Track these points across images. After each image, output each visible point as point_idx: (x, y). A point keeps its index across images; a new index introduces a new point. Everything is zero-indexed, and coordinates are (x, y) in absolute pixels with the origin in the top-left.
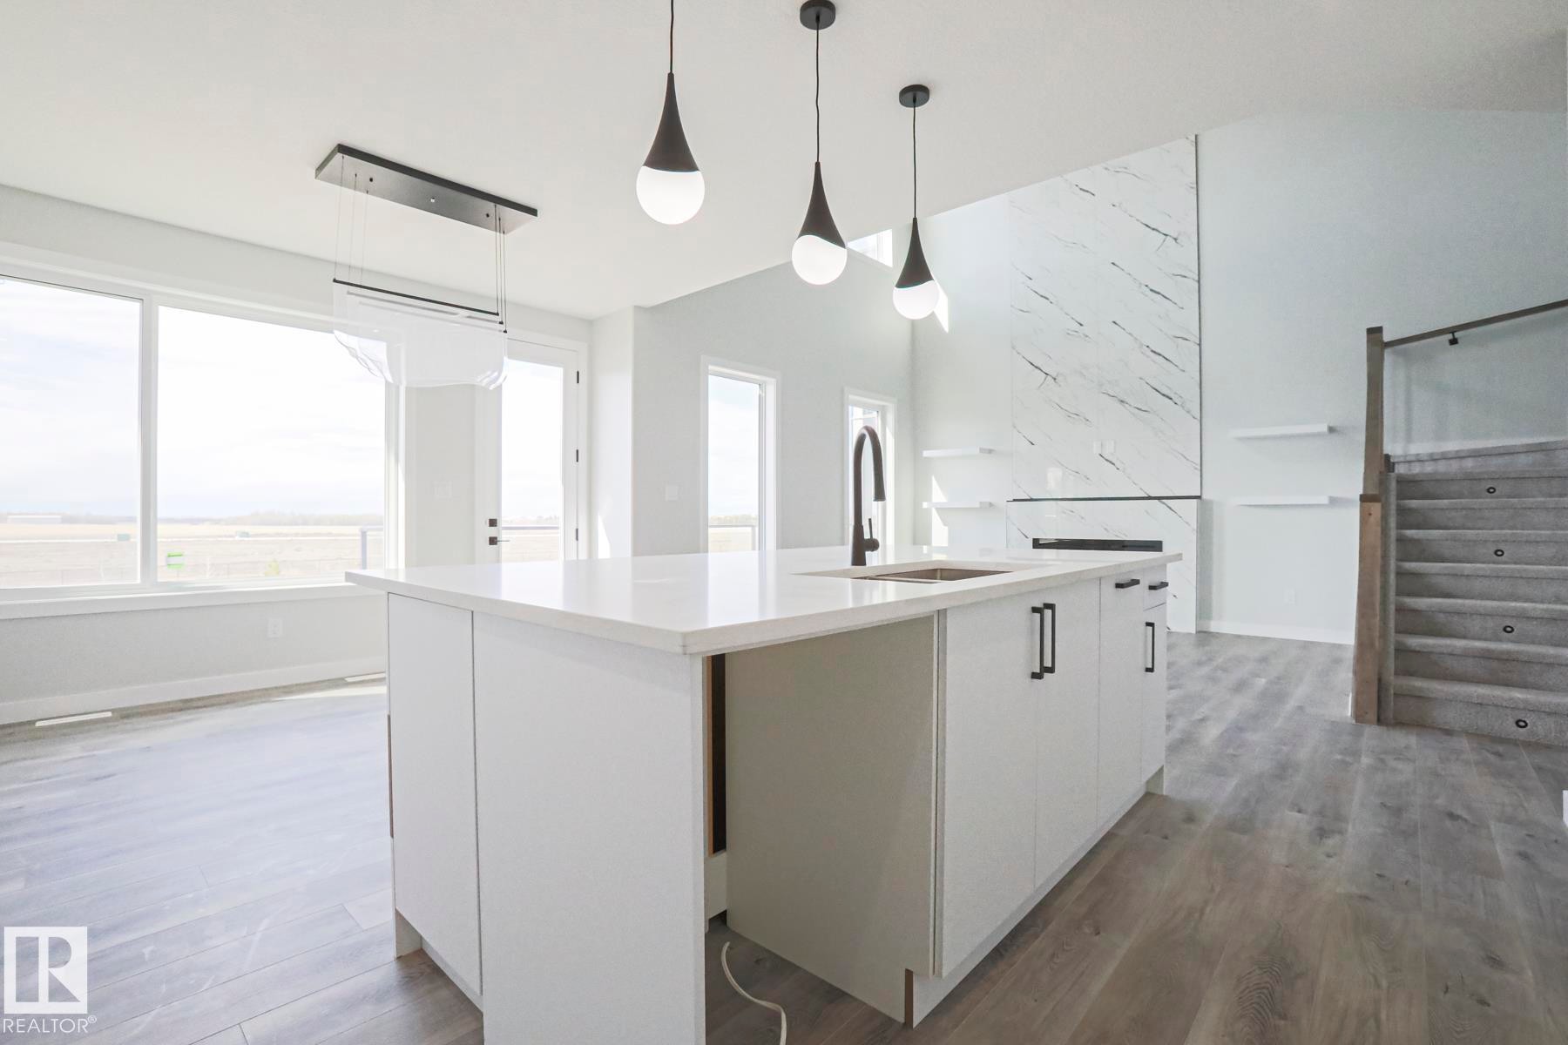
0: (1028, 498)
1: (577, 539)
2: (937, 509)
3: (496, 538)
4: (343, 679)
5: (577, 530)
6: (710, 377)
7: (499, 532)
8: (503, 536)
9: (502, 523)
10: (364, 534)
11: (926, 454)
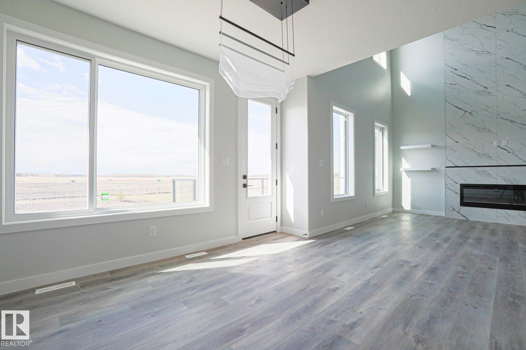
0: (454, 166)
1: (277, 185)
2: (405, 171)
3: (246, 184)
4: (183, 256)
5: (277, 180)
6: (333, 113)
7: (247, 181)
8: (249, 183)
9: (249, 177)
10: (174, 182)
11: (402, 148)
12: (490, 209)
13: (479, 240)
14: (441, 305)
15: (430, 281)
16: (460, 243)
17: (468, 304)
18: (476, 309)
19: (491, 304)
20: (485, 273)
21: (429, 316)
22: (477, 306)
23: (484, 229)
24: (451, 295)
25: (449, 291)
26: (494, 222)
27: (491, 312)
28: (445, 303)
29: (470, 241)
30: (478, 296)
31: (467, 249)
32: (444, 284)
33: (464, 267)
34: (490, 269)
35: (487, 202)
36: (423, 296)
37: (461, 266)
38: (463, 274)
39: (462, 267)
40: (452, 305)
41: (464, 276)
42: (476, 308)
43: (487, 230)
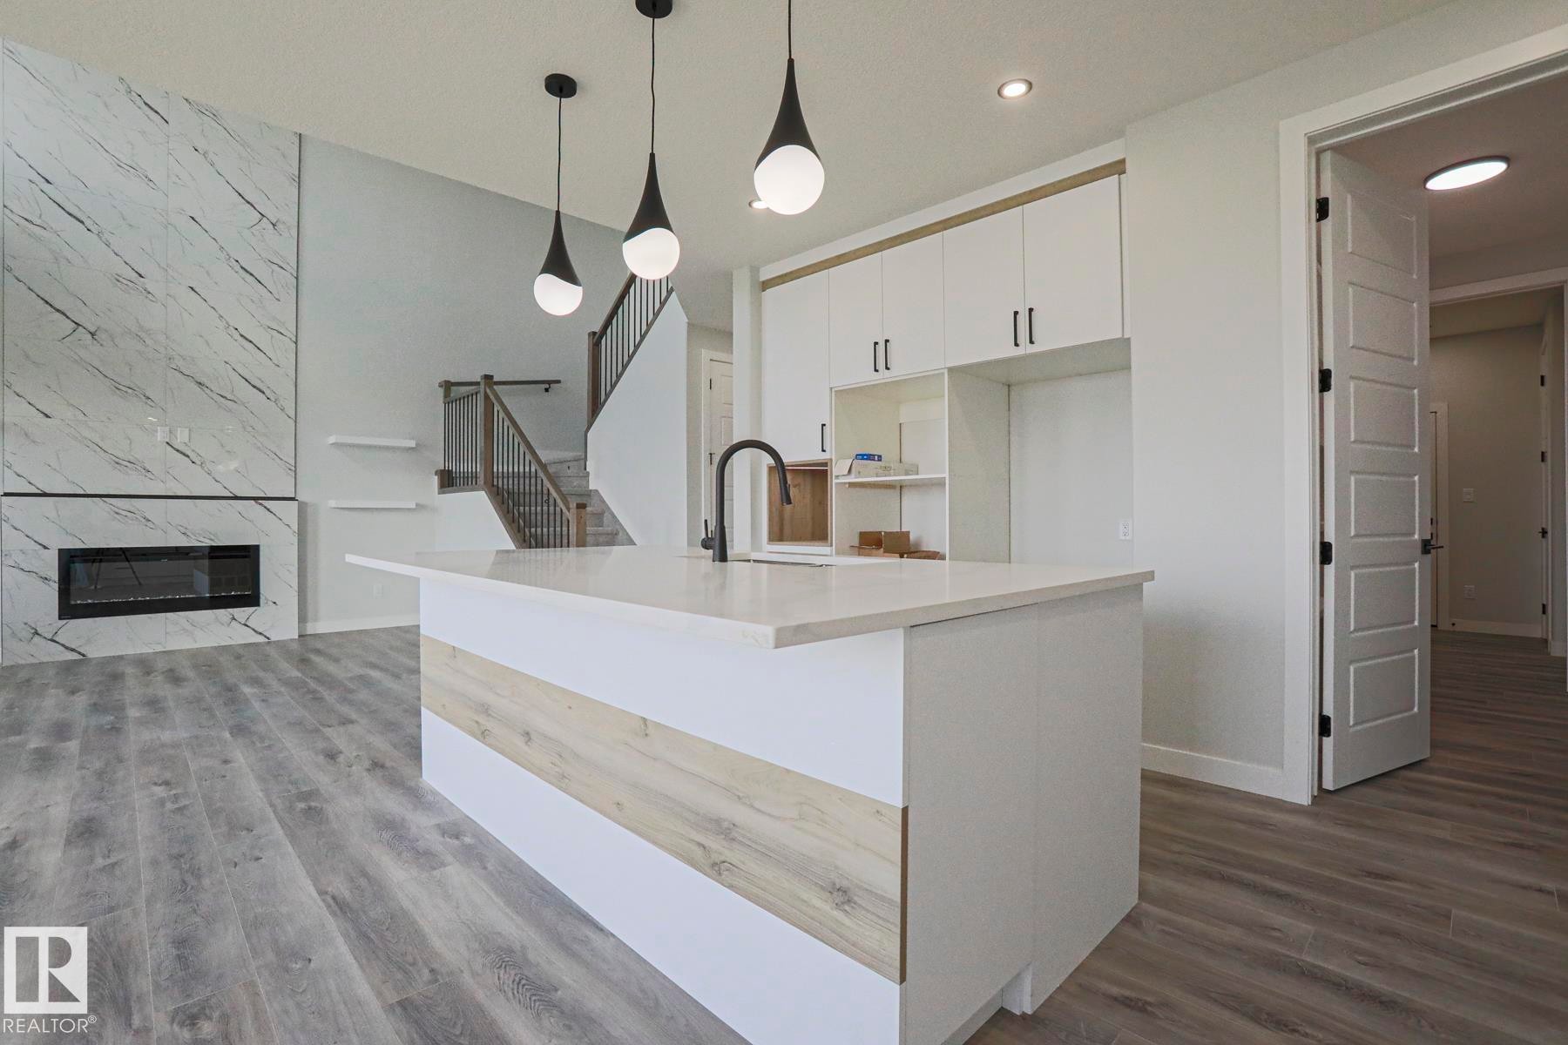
0: (36, 491)
12: (150, 615)
13: (154, 704)
14: (179, 901)
15: (100, 862)
16: (109, 727)
17: (236, 860)
18: (260, 861)
19: (279, 832)
20: (224, 777)
21: (170, 945)
22: (257, 853)
23: (148, 674)
24: (185, 864)
25: (175, 858)
26: (159, 649)
27: (290, 849)
28: (186, 889)
29: (133, 713)
30: (244, 833)
31: (137, 737)
32: (147, 848)
33: (167, 783)
34: (226, 762)
35: (140, 599)
36: (111, 909)
37: (155, 784)
38: (177, 802)
39: (160, 785)
40: (206, 882)
41: (182, 805)
42: (258, 859)
43: (156, 673)
